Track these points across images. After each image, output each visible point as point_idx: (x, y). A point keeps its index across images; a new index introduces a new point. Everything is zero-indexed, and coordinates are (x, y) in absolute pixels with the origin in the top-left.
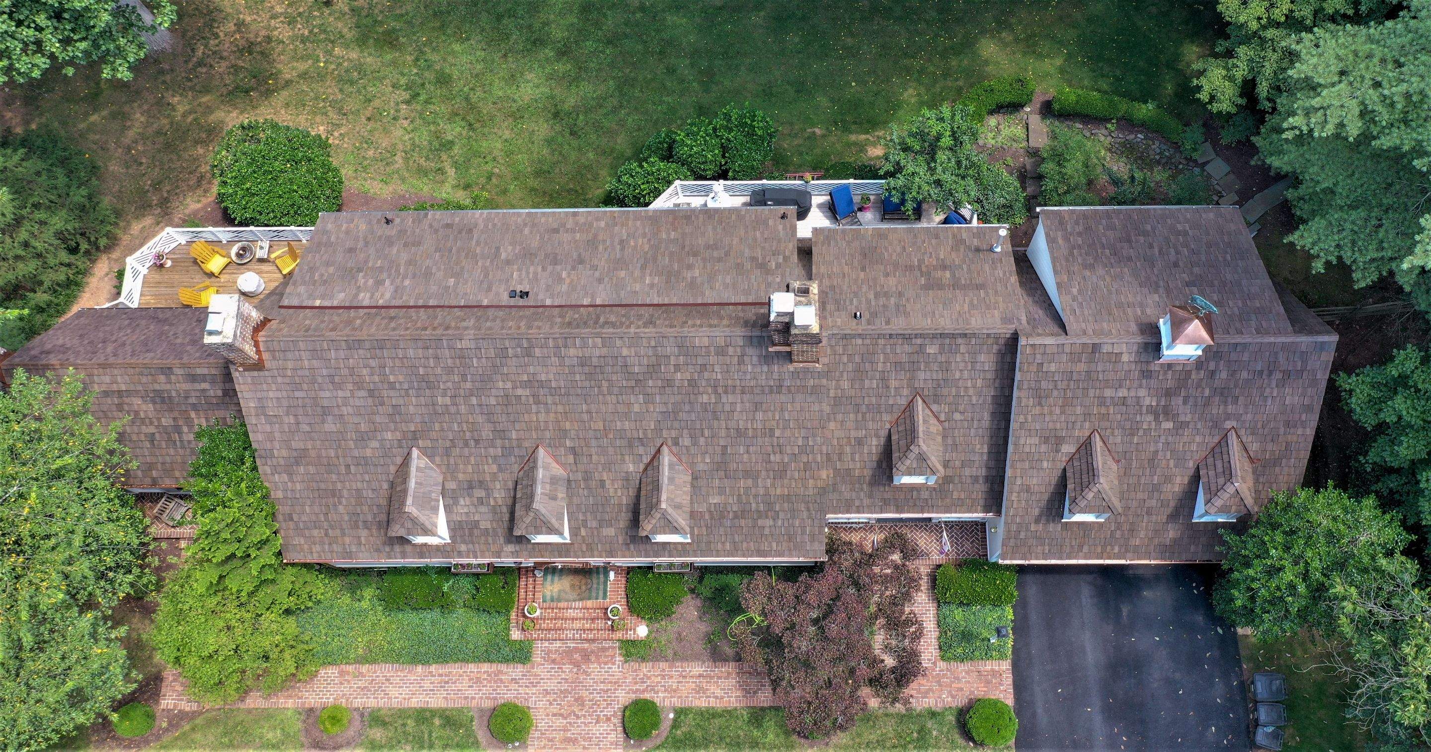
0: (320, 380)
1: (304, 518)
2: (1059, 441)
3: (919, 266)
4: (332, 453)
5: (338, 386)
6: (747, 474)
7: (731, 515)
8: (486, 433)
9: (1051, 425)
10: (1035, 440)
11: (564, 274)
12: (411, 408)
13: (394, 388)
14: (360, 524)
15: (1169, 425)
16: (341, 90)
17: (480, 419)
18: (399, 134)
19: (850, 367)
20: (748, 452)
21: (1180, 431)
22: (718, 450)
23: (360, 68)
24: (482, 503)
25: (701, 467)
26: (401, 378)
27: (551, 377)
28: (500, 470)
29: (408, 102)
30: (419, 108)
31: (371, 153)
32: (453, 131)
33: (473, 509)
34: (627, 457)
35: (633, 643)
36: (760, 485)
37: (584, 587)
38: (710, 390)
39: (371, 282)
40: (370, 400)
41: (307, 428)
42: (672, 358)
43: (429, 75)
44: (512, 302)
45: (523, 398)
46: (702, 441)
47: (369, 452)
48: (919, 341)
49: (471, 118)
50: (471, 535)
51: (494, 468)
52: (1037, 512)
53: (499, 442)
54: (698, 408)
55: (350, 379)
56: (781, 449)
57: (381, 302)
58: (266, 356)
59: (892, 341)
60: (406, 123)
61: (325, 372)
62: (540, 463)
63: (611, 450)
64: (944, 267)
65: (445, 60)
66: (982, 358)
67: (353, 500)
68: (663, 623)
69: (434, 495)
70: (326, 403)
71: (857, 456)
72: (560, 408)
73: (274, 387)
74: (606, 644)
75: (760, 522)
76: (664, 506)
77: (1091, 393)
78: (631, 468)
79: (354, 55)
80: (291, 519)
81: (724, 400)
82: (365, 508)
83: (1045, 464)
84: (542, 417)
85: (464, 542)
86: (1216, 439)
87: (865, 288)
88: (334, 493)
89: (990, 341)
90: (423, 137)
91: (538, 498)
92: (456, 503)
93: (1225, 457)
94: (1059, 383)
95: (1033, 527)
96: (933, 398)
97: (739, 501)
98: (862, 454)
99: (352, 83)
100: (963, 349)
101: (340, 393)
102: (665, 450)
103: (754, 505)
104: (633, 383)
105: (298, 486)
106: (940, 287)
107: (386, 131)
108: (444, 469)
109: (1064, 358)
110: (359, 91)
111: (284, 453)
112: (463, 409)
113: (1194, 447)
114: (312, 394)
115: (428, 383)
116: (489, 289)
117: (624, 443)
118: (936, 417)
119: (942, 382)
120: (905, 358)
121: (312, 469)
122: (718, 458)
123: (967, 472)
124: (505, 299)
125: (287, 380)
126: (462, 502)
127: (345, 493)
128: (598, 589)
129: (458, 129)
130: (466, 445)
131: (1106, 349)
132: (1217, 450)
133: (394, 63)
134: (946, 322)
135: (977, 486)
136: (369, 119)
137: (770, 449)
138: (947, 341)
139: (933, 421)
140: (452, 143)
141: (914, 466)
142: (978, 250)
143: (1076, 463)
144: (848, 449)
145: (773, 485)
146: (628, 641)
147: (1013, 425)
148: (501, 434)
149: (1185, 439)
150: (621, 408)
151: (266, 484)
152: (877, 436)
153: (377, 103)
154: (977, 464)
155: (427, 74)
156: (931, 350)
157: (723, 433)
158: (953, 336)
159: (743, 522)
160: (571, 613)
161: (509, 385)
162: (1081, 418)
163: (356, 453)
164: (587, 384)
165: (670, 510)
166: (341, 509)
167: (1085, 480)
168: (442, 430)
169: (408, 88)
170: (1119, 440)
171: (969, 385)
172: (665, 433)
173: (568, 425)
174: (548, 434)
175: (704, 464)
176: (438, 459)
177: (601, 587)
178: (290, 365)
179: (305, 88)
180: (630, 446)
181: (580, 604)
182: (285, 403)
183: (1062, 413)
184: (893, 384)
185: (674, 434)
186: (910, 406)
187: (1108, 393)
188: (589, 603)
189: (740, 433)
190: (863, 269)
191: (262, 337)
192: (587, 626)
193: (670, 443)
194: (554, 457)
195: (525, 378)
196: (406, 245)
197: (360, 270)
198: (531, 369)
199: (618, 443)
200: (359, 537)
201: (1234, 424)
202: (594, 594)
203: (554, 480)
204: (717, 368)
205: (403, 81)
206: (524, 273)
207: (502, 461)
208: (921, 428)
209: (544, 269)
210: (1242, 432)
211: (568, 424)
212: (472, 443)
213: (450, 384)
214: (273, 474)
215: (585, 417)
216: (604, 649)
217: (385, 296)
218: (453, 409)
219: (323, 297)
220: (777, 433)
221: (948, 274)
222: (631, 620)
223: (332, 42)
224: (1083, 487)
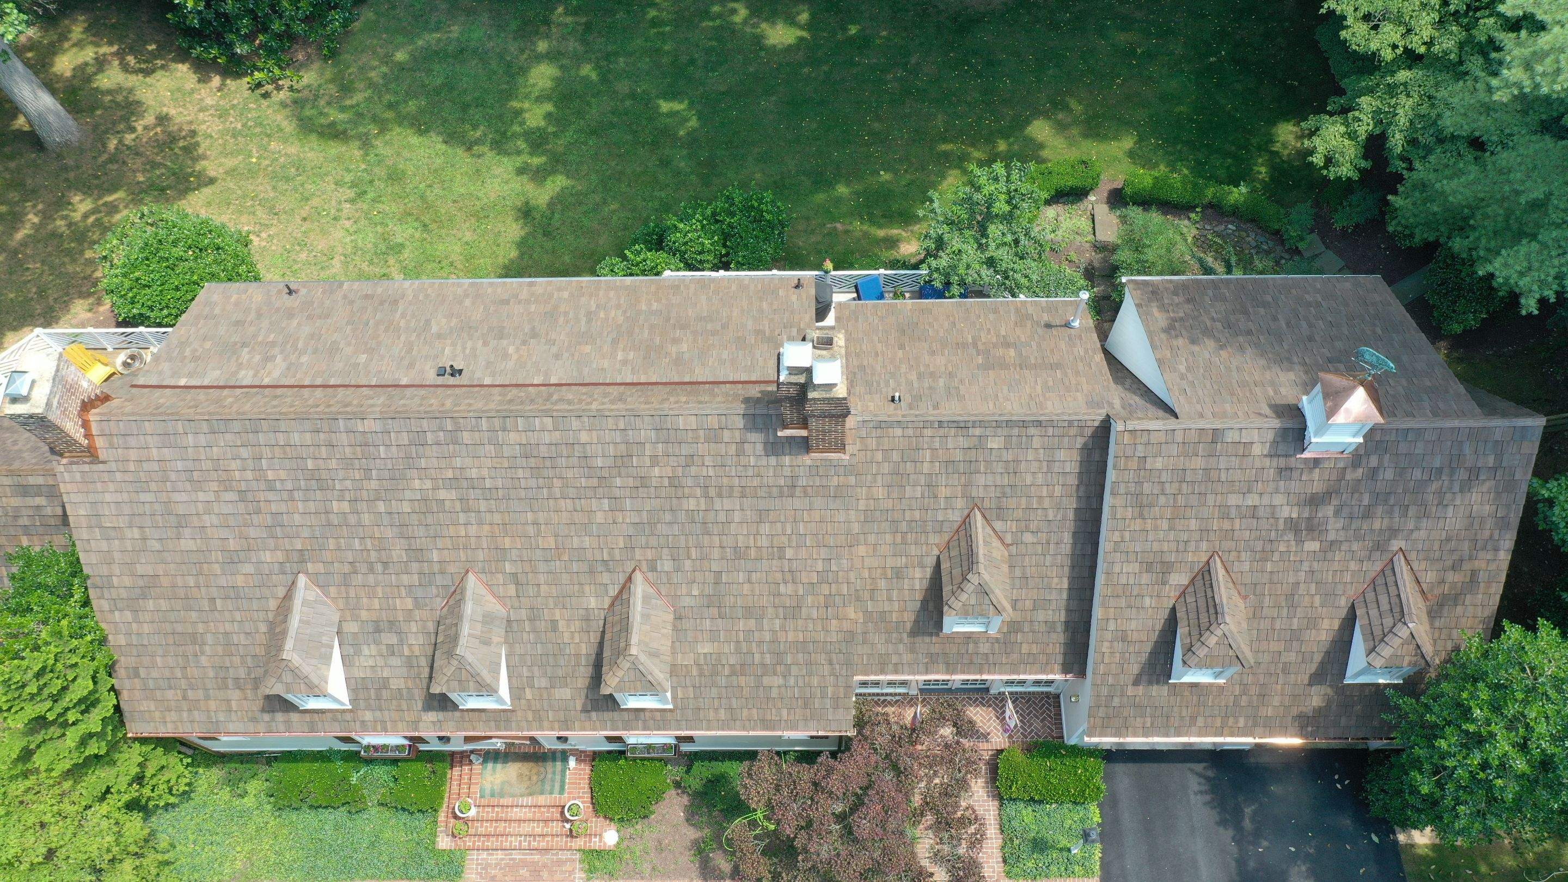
0: (173, 476)
1: (155, 674)
2: (1167, 568)
3: (975, 344)
4: (191, 581)
5: (198, 485)
6: (748, 612)
7: (727, 672)
8: (398, 553)
9: (1156, 546)
10: (1135, 567)
12: (296, 516)
13: (272, 489)
14: (230, 682)
15: (1312, 546)
16: (274, 188)
17: (389, 533)
18: (339, 236)
19: (886, 468)
20: (749, 582)
21: (1329, 555)
22: (710, 578)
23: (300, 167)
24: (393, 654)
25: (687, 601)
26: (283, 475)
27: (485, 472)
28: (417, 605)
29: (352, 201)
30: (365, 207)
31: (303, 256)
32: (403, 233)
33: (380, 662)
34: (587, 588)
35: (599, 854)
36: (766, 627)
37: (534, 778)
38: (698, 492)
39: (257, 358)
40: (241, 506)
41: (157, 546)
42: (647, 446)
43: (380, 172)
44: (440, 381)
45: (447, 503)
46: (688, 564)
47: (240, 580)
48: (977, 432)
49: (426, 218)
50: (379, 698)
51: (409, 603)
52: (1135, 669)
53: (415, 566)
54: (682, 517)
55: (214, 475)
56: (792, 576)
57: (266, 381)
58: (100, 442)
59: (941, 432)
60: (348, 224)
61: (180, 465)
62: (469, 593)
63: (565, 578)
64: (1007, 345)
65: (399, 154)
66: (1061, 455)
67: (220, 649)
68: (639, 827)
69: (325, 639)
70: (181, 510)
71: (895, 593)
72: (497, 518)
73: (111, 487)
74: (563, 856)
75: (766, 681)
76: (634, 651)
77: (1210, 499)
78: (593, 603)
79: (292, 150)
80: (137, 675)
81: (718, 506)
82: (237, 660)
83: (1147, 601)
84: (473, 530)
85: (369, 708)
86: (1378, 566)
87: (904, 368)
88: (194, 638)
89: (1073, 431)
90: (369, 239)
91: (463, 641)
92: (358, 653)
93: (1392, 590)
94: (1167, 485)
95: (1130, 691)
96: (998, 512)
97: (738, 651)
98: (901, 590)
99: (287, 179)
100: (1036, 442)
101: (201, 496)
102: (638, 577)
103: (757, 656)
104: (595, 482)
105: (146, 628)
106: (1004, 366)
107: (324, 232)
108: (341, 603)
109: (1174, 449)
110: (296, 190)
111: (127, 581)
112: (366, 519)
113: (1348, 578)
114: (163, 497)
115: (319, 481)
116: (411, 365)
117: (584, 567)
118: (1000, 538)
119: (1008, 490)
120: (958, 456)
121: (164, 605)
122: (709, 590)
123: (1041, 616)
124: (431, 376)
125: (129, 477)
126: (366, 651)
127: (209, 639)
128: (553, 781)
129: (411, 231)
130: (371, 570)
131: (1231, 437)
132: (1380, 581)
133: (339, 158)
134: (1014, 407)
135: (1054, 636)
136: (304, 219)
137: (779, 576)
138: (1016, 431)
139: (996, 543)
140: (402, 246)
141: (973, 602)
142: (1048, 326)
143: (1190, 599)
144: (882, 584)
145: (783, 628)
146: (592, 851)
147: (1105, 545)
148: (417, 554)
149: (1336, 566)
150: (578, 517)
151: (103, 625)
152: (923, 567)
153: (315, 202)
154: (1053, 606)
155: (377, 170)
156: (994, 443)
157: (716, 553)
158: (1024, 424)
159: (742, 680)
160: (517, 813)
161: (428, 484)
162: (1196, 536)
163: (223, 581)
164: (533, 483)
165: (643, 658)
166: (204, 660)
167: (1204, 619)
168: (339, 549)
169: (354, 185)
170: (1246, 567)
171: (1045, 494)
172: (638, 554)
173: (507, 542)
174: (480, 555)
175: (691, 596)
176: (333, 590)
177: (558, 777)
178: (133, 455)
179: (231, 185)
180: (592, 572)
181: (529, 800)
182: (127, 510)
183: (1171, 528)
184: (943, 492)
185: (650, 554)
186: (966, 522)
187: (1233, 500)
188: (541, 800)
189: (739, 554)
190: (902, 347)
191: (93, 415)
192: (538, 831)
193: (644, 568)
194: (489, 586)
195: (450, 474)
196: (310, 317)
197: (244, 345)
198: (458, 462)
199: (575, 566)
200: (229, 701)
201: (1402, 544)
202: (547, 787)
203: (488, 619)
204: (708, 461)
205: (348, 178)
206: (459, 348)
207: (419, 593)
208: (981, 551)
209: (485, 344)
210: (1412, 556)
211: (507, 540)
212: (379, 567)
213: (348, 484)
214: (111, 611)
215: (531, 530)
216: (560, 863)
217: (274, 373)
218: (352, 519)
219: (190, 375)
220: (789, 553)
221: (1012, 352)
222: (596, 823)
223: (268, 136)
224: (1201, 630)
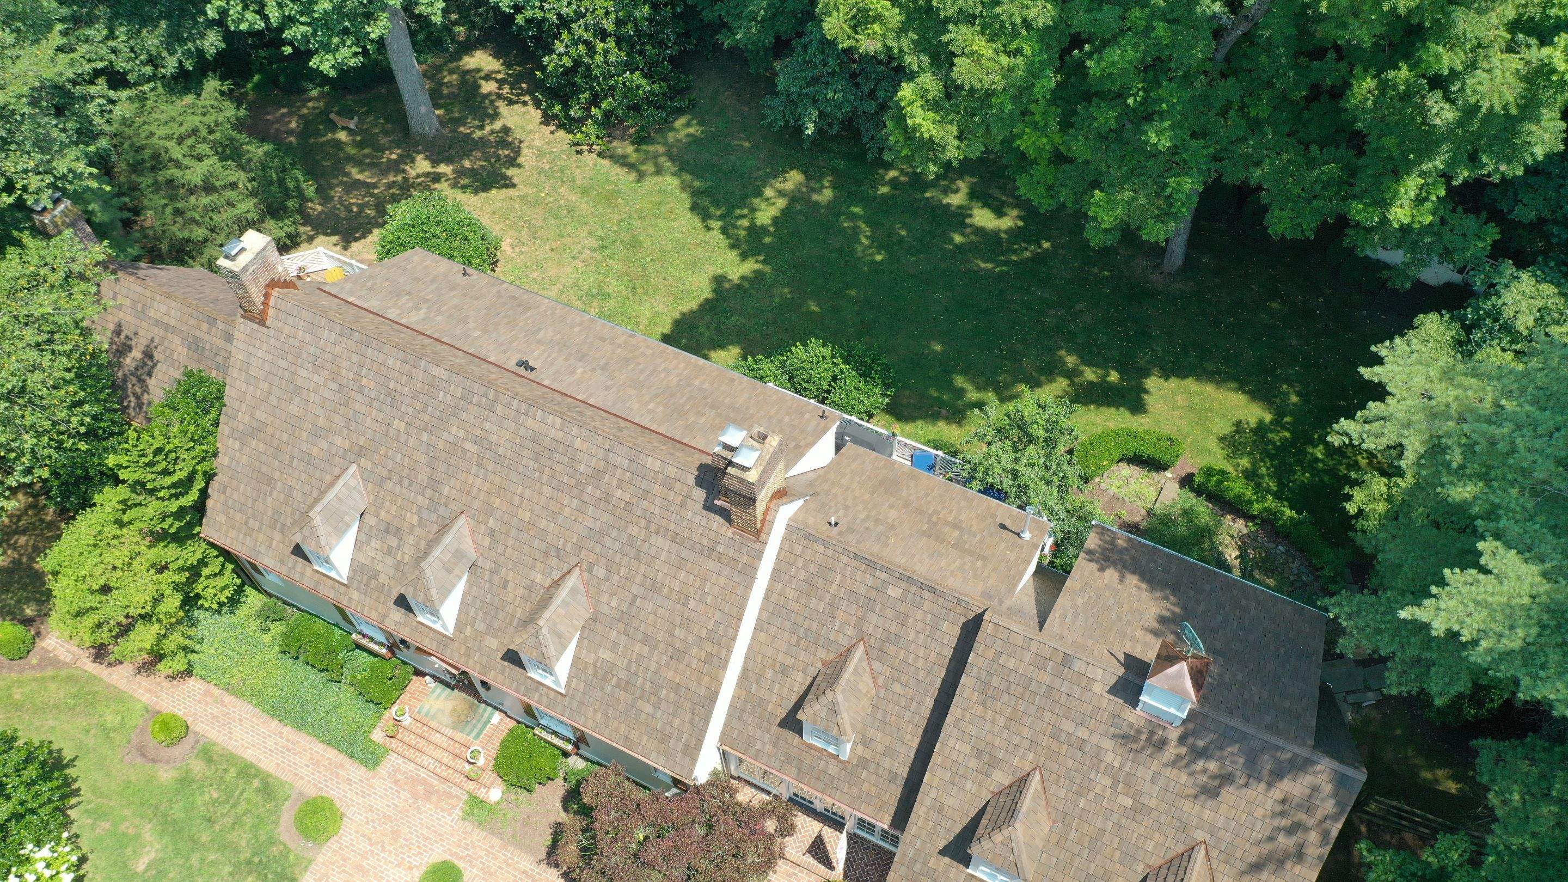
0: (304, 355)
1: (235, 496)
2: (993, 763)
3: (931, 515)
4: (285, 437)
5: (316, 369)
6: (646, 639)
7: (614, 682)
8: (422, 478)
9: (989, 738)
10: (967, 749)
11: (579, 371)
12: (369, 420)
13: (361, 392)
14: (279, 525)
15: (1128, 802)
16: (545, 219)
17: (422, 459)
18: (569, 270)
19: (802, 575)
20: (655, 614)
21: (1139, 817)
22: (629, 597)
23: (571, 211)
24: (390, 554)
25: (605, 609)
26: (372, 384)
27: (502, 441)
28: (421, 524)
29: (593, 250)
30: (600, 257)
31: (535, 275)
32: (615, 287)
33: (379, 557)
34: (538, 564)
35: (481, 803)
36: (654, 658)
37: (463, 718)
38: (643, 523)
39: (411, 304)
40: (338, 395)
41: (275, 402)
42: (619, 470)
43: (625, 236)
44: (515, 369)
45: (469, 454)
46: (615, 579)
47: (315, 451)
48: (883, 576)
49: (637, 283)
50: (367, 585)
51: (415, 519)
52: (942, 844)
53: (429, 492)
54: (624, 537)
55: (329, 366)
56: (687, 623)
57: (403, 321)
58: (271, 312)
59: (855, 563)
60: (580, 265)
61: (312, 350)
62: (454, 529)
63: (526, 549)
64: (956, 526)
65: (645, 229)
66: (945, 626)
67: (282, 496)
68: (520, 798)
69: (347, 518)
70: (299, 382)
71: (777, 687)
72: (497, 480)
73: (265, 347)
74: (455, 791)
75: (640, 703)
76: (541, 622)
77: (1047, 716)
78: (538, 578)
79: (573, 198)
80: (224, 493)
81: (653, 541)
82: (289, 510)
83: (969, 785)
84: (478, 482)
85: (358, 589)
86: (1180, 849)
87: (860, 507)
88: (270, 481)
89: (959, 609)
90: (588, 282)
91: (430, 559)
92: (368, 543)
93: (1181, 873)
94: (1013, 687)
95: (932, 862)
96: (877, 653)
97: (628, 669)
98: (782, 686)
99: (557, 217)
100: (927, 606)
101: (316, 378)
102: (576, 572)
103: (640, 680)
104: (573, 482)
105: (244, 460)
106: (940, 539)
107: (560, 264)
108: (372, 497)
109: (1028, 657)
110: (558, 226)
111: (246, 419)
112: (412, 441)
113: (1150, 846)
114: (293, 368)
115: (393, 400)
116: (505, 352)
117: (543, 547)
118: (873, 677)
119: (893, 637)
120: (863, 590)
121: (262, 447)
122: (624, 607)
123: (887, 763)
124: (511, 364)
125: (278, 345)
126: (373, 544)
127: (279, 485)
128: (475, 726)
129: (622, 287)
130: (400, 482)
131: (1078, 666)
132: (1176, 862)
133: (601, 216)
134: (922, 568)
135: (892, 786)
136: (552, 250)
137: (678, 619)
138: (913, 589)
139: (867, 678)
140: (610, 295)
141: (823, 715)
142: (1003, 526)
143: (1002, 799)
144: (769, 674)
145: (667, 665)
146: (476, 797)
147: (949, 719)
148: (435, 484)
149: (1142, 830)
150: (552, 505)
151: (218, 445)
152: (805, 673)
153: (567, 240)
154: (901, 758)
155: (623, 235)
156: (894, 592)
157: (638, 579)
158: (922, 586)
159: (622, 695)
160: (437, 738)
161: (462, 434)
162: (1026, 744)
163: (304, 447)
164: (531, 463)
165: (545, 630)
166: (269, 499)
167: (1001, 819)
168: (386, 456)
169: (601, 239)
170: (1062, 793)
171: (921, 654)
172: (583, 554)
173: (497, 502)
174: (476, 504)
175: (610, 605)
176: (370, 485)
177: (479, 726)
178: (287, 330)
179: (517, 207)
180: (546, 553)
181: (449, 732)
182: (267, 368)
183: (1006, 727)
184: (841, 615)
185: (592, 558)
186: (850, 650)
187: (1068, 726)
188: (459, 736)
189: (655, 588)
190: (872, 493)
191: (275, 292)
192: (445, 760)
193: (584, 567)
194: (473, 531)
195: (478, 432)
196: (464, 295)
197: (409, 293)
198: (487, 425)
199: (536, 543)
200: (272, 539)
201: (1207, 837)
202: (468, 729)
203: (459, 554)
204: (658, 501)
205: (600, 233)
206: (546, 355)
207: (425, 514)
208: (847, 675)
209: (566, 359)
210: (1214, 853)
211: (498, 500)
212: (406, 482)
213: (410, 410)
214: (228, 437)
215: (517, 500)
216: (450, 795)
217: (413, 319)
218: (403, 438)
219: (359, 297)
220: (692, 604)
221: (956, 533)
222: (490, 776)
223: (563, 182)
224: (997, 826)
